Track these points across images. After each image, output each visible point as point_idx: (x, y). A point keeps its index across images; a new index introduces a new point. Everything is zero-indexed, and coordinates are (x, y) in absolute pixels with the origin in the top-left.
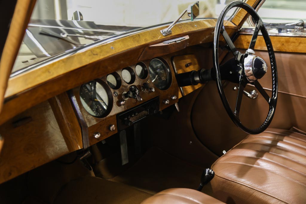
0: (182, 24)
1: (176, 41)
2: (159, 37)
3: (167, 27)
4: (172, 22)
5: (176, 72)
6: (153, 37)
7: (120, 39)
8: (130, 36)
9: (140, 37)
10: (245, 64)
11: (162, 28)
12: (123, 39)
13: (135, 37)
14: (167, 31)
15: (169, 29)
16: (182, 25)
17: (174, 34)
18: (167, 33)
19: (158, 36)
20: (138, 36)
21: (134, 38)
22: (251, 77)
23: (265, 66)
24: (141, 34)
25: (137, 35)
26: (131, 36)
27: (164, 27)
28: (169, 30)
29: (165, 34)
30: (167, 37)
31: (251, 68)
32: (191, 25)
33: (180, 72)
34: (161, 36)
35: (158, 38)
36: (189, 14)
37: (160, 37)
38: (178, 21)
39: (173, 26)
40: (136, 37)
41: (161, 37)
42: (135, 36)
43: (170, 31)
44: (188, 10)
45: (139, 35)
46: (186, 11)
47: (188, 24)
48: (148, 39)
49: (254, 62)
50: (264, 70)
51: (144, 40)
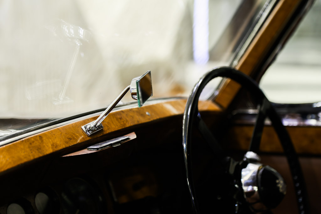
0: (122, 111)
1: (111, 144)
2: (78, 138)
3: (95, 118)
4: (104, 110)
5: (116, 200)
6: (67, 140)
7: (4, 146)
8: (23, 139)
9: (42, 141)
10: (243, 180)
11: (85, 122)
12: (10, 146)
13: (33, 142)
14: (95, 126)
15: (98, 122)
16: (122, 113)
17: (107, 131)
18: (95, 130)
19: (77, 136)
20: (38, 138)
21: (31, 144)
22: (257, 206)
23: (281, 183)
24: (45, 134)
25: (36, 136)
26: (25, 140)
27: (88, 120)
28: (98, 124)
29: (90, 132)
30: (95, 137)
31: (256, 188)
32: (140, 112)
33: (124, 199)
34: (83, 136)
35: (77, 140)
36: (133, 94)
37: (81, 138)
38: (114, 106)
39: (104, 117)
40: (36, 142)
41: (83, 138)
42: (32, 139)
43: (100, 127)
44: (131, 88)
45: (40, 137)
46: (129, 89)
47: (134, 111)
48: (58, 143)
49: (259, 177)
50: (281, 190)
51: (50, 146)
